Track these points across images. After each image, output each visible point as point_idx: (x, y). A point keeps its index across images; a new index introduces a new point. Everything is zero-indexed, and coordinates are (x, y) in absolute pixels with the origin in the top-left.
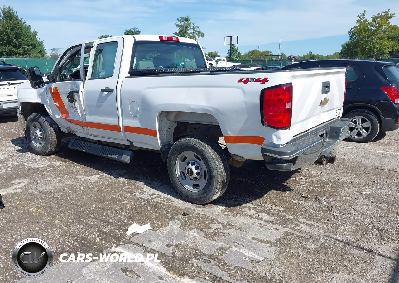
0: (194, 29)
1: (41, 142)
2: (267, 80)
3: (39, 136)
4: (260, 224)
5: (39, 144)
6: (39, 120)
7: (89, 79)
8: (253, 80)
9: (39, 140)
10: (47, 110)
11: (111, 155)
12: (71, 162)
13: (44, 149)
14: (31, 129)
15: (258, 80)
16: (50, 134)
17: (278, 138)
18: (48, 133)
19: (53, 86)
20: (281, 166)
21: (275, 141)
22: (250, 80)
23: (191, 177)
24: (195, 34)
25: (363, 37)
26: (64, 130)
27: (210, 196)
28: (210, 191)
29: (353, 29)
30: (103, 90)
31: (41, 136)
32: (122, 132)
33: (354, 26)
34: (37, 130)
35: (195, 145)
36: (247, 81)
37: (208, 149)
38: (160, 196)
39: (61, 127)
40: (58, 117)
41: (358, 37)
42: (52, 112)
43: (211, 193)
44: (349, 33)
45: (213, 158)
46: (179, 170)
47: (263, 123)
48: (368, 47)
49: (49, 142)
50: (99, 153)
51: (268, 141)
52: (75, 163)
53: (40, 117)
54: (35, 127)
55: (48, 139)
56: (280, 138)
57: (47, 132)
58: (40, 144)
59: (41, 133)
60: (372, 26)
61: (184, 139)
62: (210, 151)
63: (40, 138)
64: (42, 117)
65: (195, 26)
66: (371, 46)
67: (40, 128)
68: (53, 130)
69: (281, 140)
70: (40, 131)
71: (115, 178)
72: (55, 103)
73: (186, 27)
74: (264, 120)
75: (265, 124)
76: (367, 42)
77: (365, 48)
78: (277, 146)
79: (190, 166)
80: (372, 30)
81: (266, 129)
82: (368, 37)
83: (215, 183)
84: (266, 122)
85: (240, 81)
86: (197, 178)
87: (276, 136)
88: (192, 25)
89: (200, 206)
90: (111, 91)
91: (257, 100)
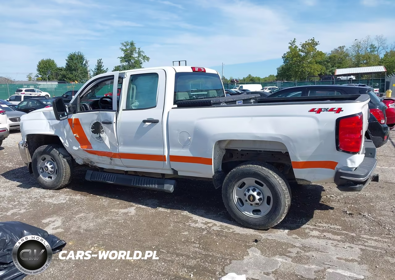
0: (139, 53)
1: (51, 176)
2: (342, 110)
3: (50, 169)
4: (333, 244)
5: (48, 178)
6: (51, 152)
7: (123, 110)
8: (326, 110)
9: (49, 173)
10: (63, 141)
11: (148, 185)
12: (91, 195)
13: (56, 183)
14: (38, 163)
15: (332, 110)
16: (64, 166)
17: (353, 162)
18: (63, 166)
19: (74, 117)
20: (356, 187)
21: (350, 165)
22: (322, 110)
23: (253, 203)
24: (141, 58)
25: (295, 62)
26: (79, 162)
27: (276, 221)
28: (276, 216)
29: (285, 54)
30: (145, 121)
31: (52, 169)
32: (166, 162)
33: (287, 52)
34: (47, 163)
35: (259, 172)
36: (320, 111)
37: (273, 175)
38: (215, 225)
39: (76, 159)
40: (75, 148)
41: (291, 62)
42: (68, 144)
43: (277, 218)
44: (282, 58)
45: (279, 183)
46: (236, 196)
47: (338, 149)
48: (300, 70)
49: (63, 175)
50: (132, 184)
51: (342, 165)
52: (98, 196)
53: (52, 149)
54: (44, 159)
55: (62, 172)
56: (354, 162)
57: (61, 164)
58: (51, 178)
59: (51, 166)
60: (302, 51)
61: (244, 166)
62: (276, 177)
63: (50, 171)
64: (54, 149)
65: (141, 50)
66: (303, 69)
67: (50, 161)
68: (67, 163)
69: (355, 164)
70: (50, 164)
71: (153, 208)
72: (75, 135)
73: (132, 52)
74: (339, 146)
75: (340, 150)
76: (299, 66)
77: (298, 71)
78: (350, 169)
79: (251, 192)
80: (303, 56)
81: (341, 154)
82: (300, 62)
83: (282, 208)
84: (341, 147)
85: (312, 110)
86: (258, 204)
87: (351, 160)
88: (137, 50)
89: (263, 231)
90: (155, 122)
91: (332, 128)
